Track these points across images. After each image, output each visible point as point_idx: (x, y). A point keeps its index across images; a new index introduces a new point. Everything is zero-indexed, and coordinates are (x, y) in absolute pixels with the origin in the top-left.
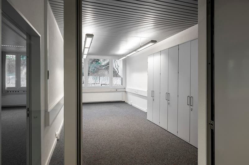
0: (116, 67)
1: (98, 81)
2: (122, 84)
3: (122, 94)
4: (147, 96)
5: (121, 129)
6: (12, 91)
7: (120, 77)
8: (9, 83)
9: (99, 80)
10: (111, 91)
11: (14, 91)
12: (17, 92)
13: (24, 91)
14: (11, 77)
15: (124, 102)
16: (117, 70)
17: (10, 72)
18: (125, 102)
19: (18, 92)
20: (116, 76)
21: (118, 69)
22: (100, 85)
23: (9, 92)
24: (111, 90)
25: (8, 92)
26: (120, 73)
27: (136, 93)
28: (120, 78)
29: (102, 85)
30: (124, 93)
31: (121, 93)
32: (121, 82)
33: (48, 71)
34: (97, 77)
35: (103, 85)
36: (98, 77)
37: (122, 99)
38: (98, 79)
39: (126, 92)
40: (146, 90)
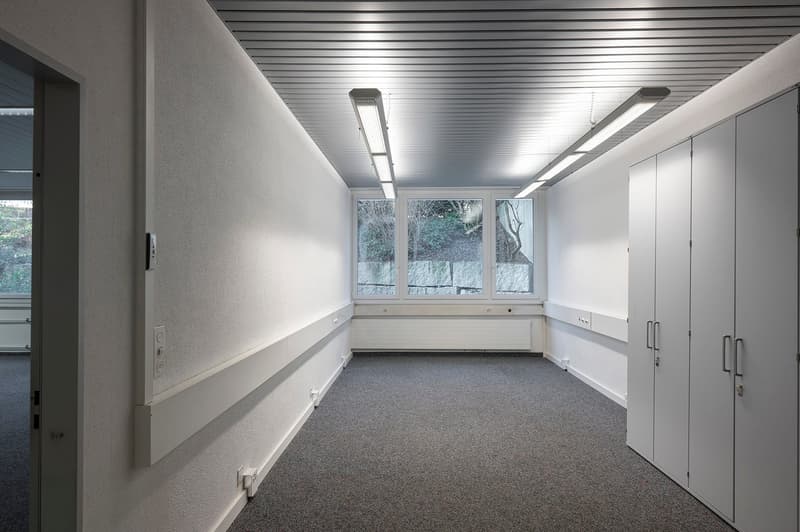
0: (510, 226)
1: (447, 277)
2: (531, 290)
3: (531, 325)
4: (626, 341)
5: (502, 480)
7: (525, 261)
9: (452, 273)
10: (489, 314)
15: (541, 354)
16: (514, 237)
18: (544, 356)
20: (514, 261)
21: (517, 234)
22: (454, 290)
24: (488, 310)
26: (526, 250)
27: (584, 326)
28: (526, 266)
29: (459, 289)
30: (538, 322)
31: (528, 322)
32: (527, 281)
33: (148, 235)
34: (444, 264)
35: (463, 292)
36: (448, 263)
37: (531, 344)
38: (448, 270)
39: (545, 317)
40: (623, 315)
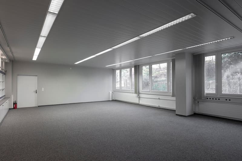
6: (214, 98)
8: (209, 88)
11: (213, 98)
12: (217, 100)
13: (226, 100)
14: (211, 82)
17: (210, 76)
19: (219, 99)
23: (209, 99)
25: (207, 98)
